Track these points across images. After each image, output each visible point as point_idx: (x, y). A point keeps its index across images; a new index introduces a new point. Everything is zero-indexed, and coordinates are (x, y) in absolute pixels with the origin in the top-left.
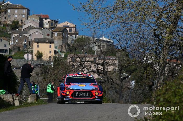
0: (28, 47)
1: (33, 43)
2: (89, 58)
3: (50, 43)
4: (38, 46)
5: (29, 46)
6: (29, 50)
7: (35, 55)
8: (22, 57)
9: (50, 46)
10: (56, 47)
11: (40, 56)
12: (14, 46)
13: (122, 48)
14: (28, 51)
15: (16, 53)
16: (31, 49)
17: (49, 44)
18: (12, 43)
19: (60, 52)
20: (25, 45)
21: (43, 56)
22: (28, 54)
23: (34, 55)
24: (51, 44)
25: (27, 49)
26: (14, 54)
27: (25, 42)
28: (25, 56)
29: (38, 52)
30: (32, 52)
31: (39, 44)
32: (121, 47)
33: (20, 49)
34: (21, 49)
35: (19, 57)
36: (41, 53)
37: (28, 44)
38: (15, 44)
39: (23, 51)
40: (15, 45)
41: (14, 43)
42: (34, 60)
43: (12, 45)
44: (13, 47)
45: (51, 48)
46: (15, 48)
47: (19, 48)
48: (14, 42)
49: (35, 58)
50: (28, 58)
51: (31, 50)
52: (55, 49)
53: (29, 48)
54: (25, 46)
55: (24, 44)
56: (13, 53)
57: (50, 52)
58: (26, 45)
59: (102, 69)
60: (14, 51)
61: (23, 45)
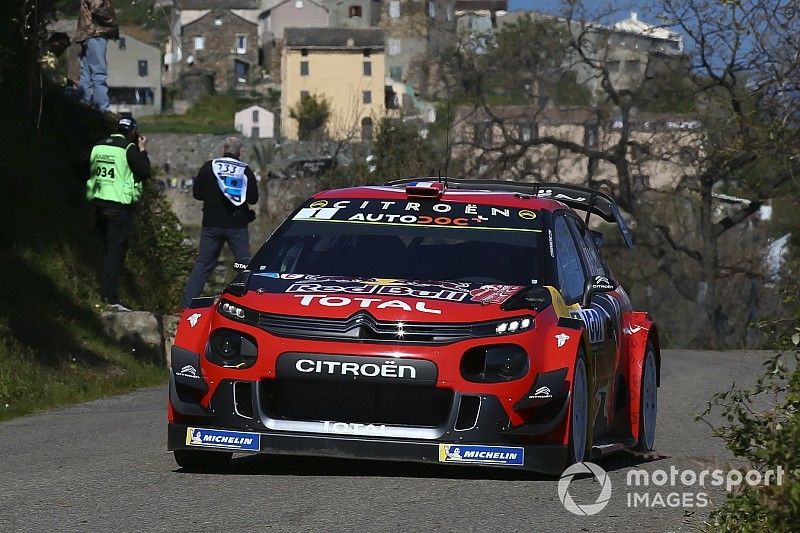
0: (256, 72)
1: (280, 55)
2: (549, 124)
3: (367, 53)
4: (305, 69)
5: (259, 68)
6: (259, 89)
7: (293, 115)
8: (224, 123)
9: (368, 69)
10: (395, 74)
11: (313, 116)
12: (187, 70)
13: (714, 72)
14: (254, 93)
15: (197, 105)
16: (267, 86)
17: (360, 58)
18: (173, 55)
19: (416, 95)
20: (243, 66)
21: (332, 119)
22: (256, 108)
23: (285, 114)
24: (374, 58)
25: (247, 83)
26: (188, 112)
27: (242, 51)
28: (243, 119)
29: (305, 96)
30: (273, 101)
31: (311, 58)
32: (705, 64)
33: (217, 82)
34: (222, 86)
35: (211, 123)
36: (319, 101)
37: (256, 61)
38: (190, 60)
39: (232, 92)
40: (192, 64)
41: (186, 54)
42: (284, 139)
43: (175, 64)
44: (183, 76)
45: (369, 78)
46: (194, 78)
47: (211, 79)
48: (187, 48)
49: (291, 128)
50: (256, 130)
51: (270, 90)
52: (390, 82)
53: (259, 81)
54: (241, 68)
55: (237, 61)
56: (181, 107)
57: (367, 97)
58: (246, 66)
59: (615, 181)
60: (187, 93)
61: (232, 64)
